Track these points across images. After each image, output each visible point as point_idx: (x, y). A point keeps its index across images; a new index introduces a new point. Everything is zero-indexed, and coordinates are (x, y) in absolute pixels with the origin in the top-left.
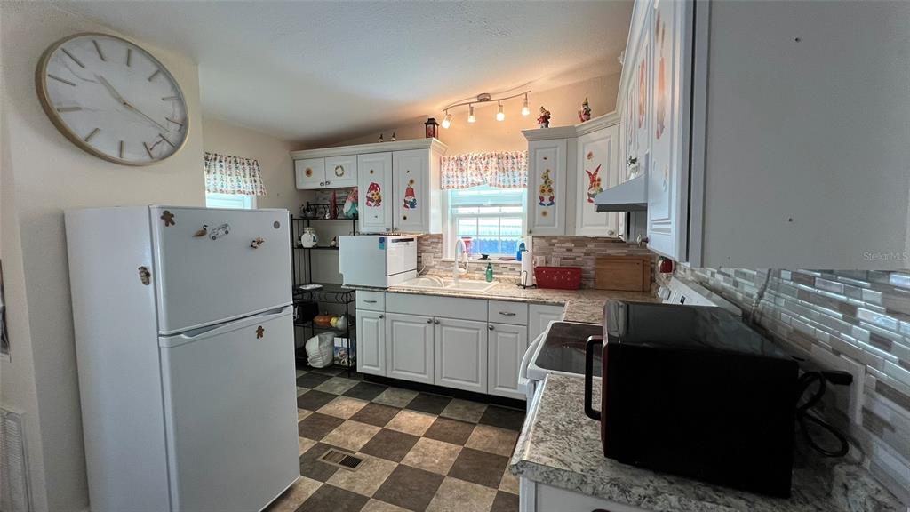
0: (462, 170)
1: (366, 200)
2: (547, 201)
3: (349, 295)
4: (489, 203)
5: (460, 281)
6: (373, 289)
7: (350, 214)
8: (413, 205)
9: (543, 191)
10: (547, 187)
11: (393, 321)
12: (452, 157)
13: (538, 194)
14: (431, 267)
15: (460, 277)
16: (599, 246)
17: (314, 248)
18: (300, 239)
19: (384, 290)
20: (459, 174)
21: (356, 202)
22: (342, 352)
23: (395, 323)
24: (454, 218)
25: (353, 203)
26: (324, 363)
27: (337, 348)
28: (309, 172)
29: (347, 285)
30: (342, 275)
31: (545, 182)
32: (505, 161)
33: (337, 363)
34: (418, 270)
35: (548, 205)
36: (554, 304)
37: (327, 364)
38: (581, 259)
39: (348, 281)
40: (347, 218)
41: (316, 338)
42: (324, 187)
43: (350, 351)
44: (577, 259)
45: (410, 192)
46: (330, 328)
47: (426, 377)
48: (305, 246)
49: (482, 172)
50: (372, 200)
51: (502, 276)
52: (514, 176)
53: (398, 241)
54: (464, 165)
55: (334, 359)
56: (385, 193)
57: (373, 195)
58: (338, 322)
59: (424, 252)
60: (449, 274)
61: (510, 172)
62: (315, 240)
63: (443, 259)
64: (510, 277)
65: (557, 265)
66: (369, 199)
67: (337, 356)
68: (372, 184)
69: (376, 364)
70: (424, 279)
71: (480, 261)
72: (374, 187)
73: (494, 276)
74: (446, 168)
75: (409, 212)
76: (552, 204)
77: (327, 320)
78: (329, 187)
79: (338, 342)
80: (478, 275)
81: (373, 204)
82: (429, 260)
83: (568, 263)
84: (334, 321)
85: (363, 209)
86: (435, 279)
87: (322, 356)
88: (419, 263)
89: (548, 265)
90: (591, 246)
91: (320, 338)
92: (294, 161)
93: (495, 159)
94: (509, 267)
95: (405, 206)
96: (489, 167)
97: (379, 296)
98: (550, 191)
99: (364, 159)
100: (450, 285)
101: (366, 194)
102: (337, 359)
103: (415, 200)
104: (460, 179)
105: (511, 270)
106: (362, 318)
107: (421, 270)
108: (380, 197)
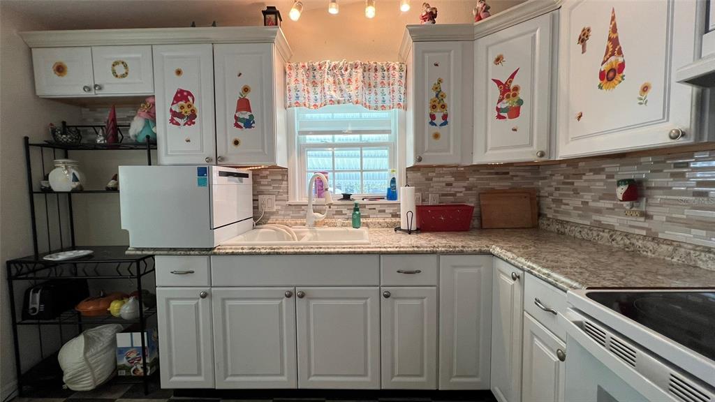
0: (314, 84)
1: (169, 116)
2: (439, 120)
3: (144, 263)
4: (350, 128)
5: (318, 229)
6: (187, 251)
7: (142, 138)
8: (249, 124)
9: (434, 107)
10: (439, 103)
11: (224, 300)
12: (301, 64)
13: (428, 111)
14: (272, 214)
15: (316, 224)
16: (482, 179)
17: (74, 191)
18: (46, 178)
19: (208, 251)
20: (311, 89)
21: (151, 119)
22: (133, 356)
23: (229, 303)
24: (303, 149)
25: (147, 121)
26: (95, 381)
27: (122, 351)
28: (60, 69)
29: (138, 249)
30: (126, 232)
31: (437, 96)
32: (372, 74)
33: (123, 373)
34: (255, 218)
35: (442, 125)
36: (475, 253)
37: (101, 381)
38: (462, 194)
39: (137, 241)
40: (135, 145)
41: (81, 339)
42: (92, 94)
43: (147, 353)
44: (458, 195)
45: (244, 105)
46: (107, 318)
47: (284, 378)
48: (56, 188)
49: (344, 87)
50: (180, 116)
51: (369, 220)
52: (383, 94)
53: (228, 174)
54: (318, 76)
55: (117, 368)
56: (202, 105)
57: (182, 107)
58: (124, 309)
59: (262, 193)
60: (299, 222)
61: (379, 89)
62: (75, 179)
63: (291, 201)
64: (381, 220)
65: (436, 203)
66: (174, 114)
67: (123, 361)
68: (181, 92)
69: (196, 373)
70: (265, 229)
71: (340, 202)
72: (182, 96)
73: (362, 220)
74: (293, 79)
75: (242, 134)
76: (445, 123)
77: (102, 306)
78: (100, 94)
79: (124, 340)
80: (340, 220)
81: (182, 122)
82: (270, 203)
83: (449, 200)
84: (115, 307)
85: (165, 130)
86: (282, 229)
87: (92, 369)
88: (255, 208)
89: (425, 204)
90: (472, 180)
91: (87, 338)
92: (30, 49)
93: (360, 70)
94: (378, 208)
95: (237, 125)
96: (353, 80)
97: (199, 263)
98: (443, 107)
99: (163, 52)
100: (307, 237)
101: (169, 106)
102: (124, 367)
103: (251, 116)
104: (312, 96)
105: (380, 211)
106: (168, 300)
107: (259, 218)
108: (193, 112)
